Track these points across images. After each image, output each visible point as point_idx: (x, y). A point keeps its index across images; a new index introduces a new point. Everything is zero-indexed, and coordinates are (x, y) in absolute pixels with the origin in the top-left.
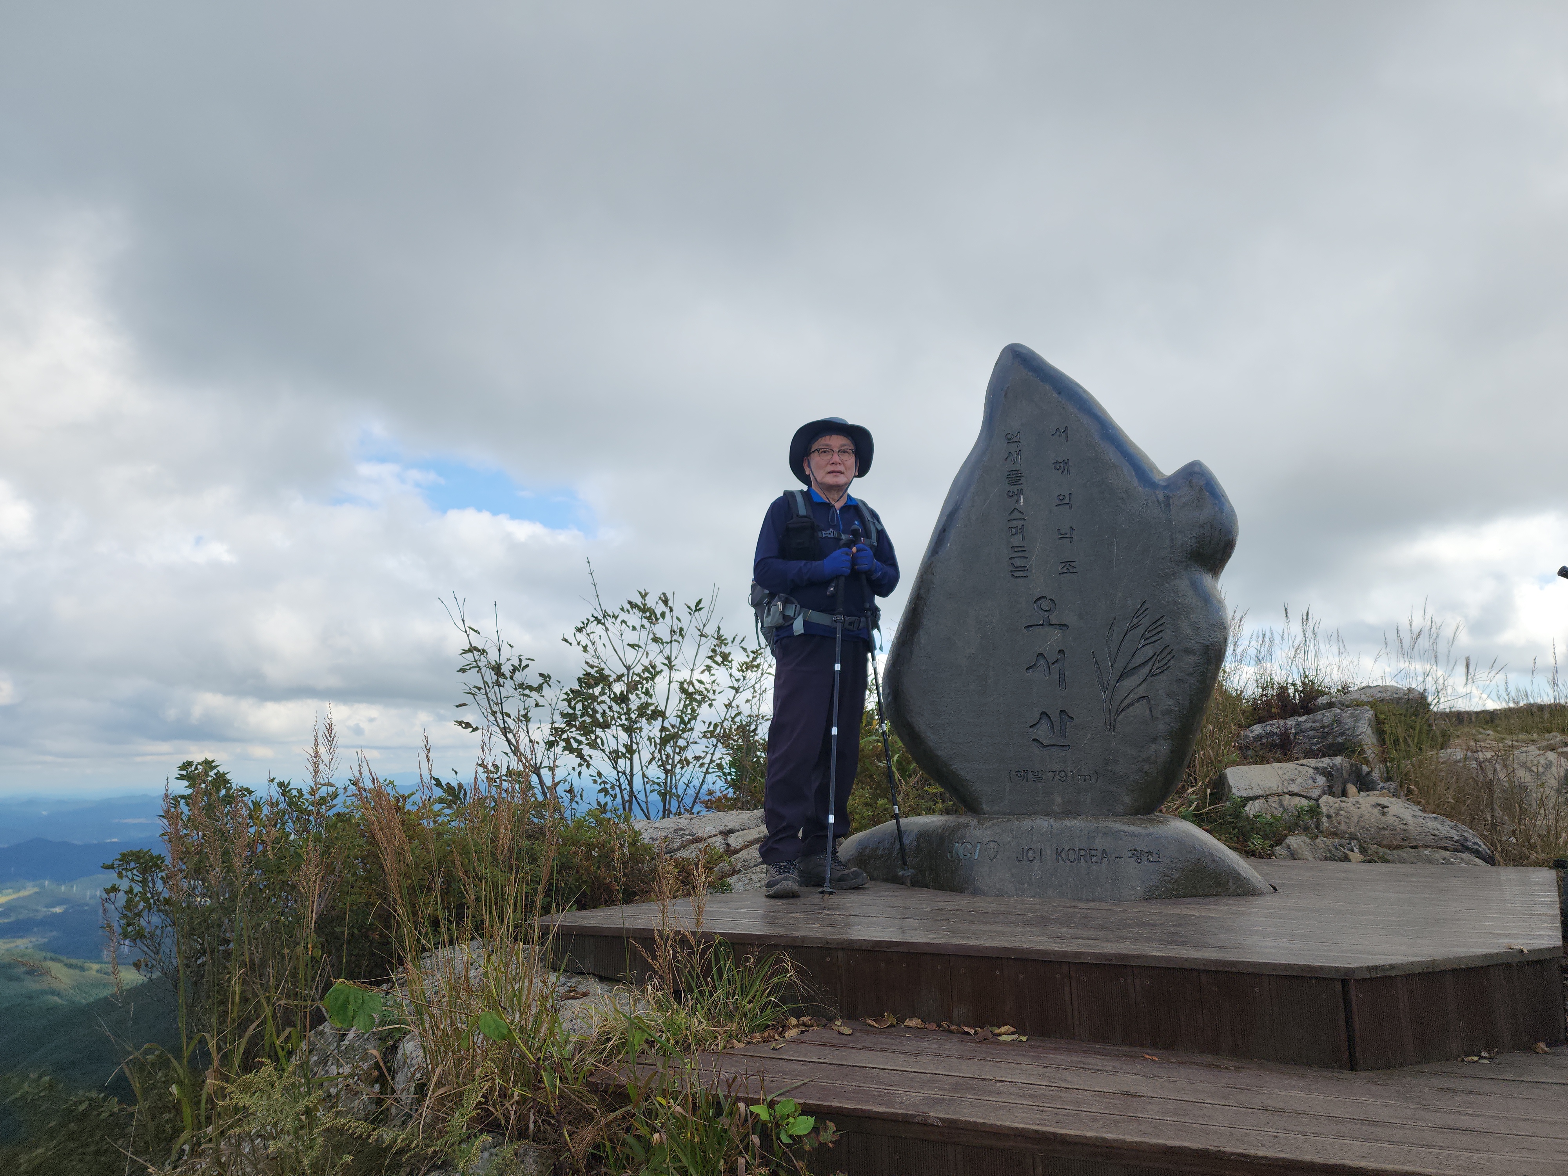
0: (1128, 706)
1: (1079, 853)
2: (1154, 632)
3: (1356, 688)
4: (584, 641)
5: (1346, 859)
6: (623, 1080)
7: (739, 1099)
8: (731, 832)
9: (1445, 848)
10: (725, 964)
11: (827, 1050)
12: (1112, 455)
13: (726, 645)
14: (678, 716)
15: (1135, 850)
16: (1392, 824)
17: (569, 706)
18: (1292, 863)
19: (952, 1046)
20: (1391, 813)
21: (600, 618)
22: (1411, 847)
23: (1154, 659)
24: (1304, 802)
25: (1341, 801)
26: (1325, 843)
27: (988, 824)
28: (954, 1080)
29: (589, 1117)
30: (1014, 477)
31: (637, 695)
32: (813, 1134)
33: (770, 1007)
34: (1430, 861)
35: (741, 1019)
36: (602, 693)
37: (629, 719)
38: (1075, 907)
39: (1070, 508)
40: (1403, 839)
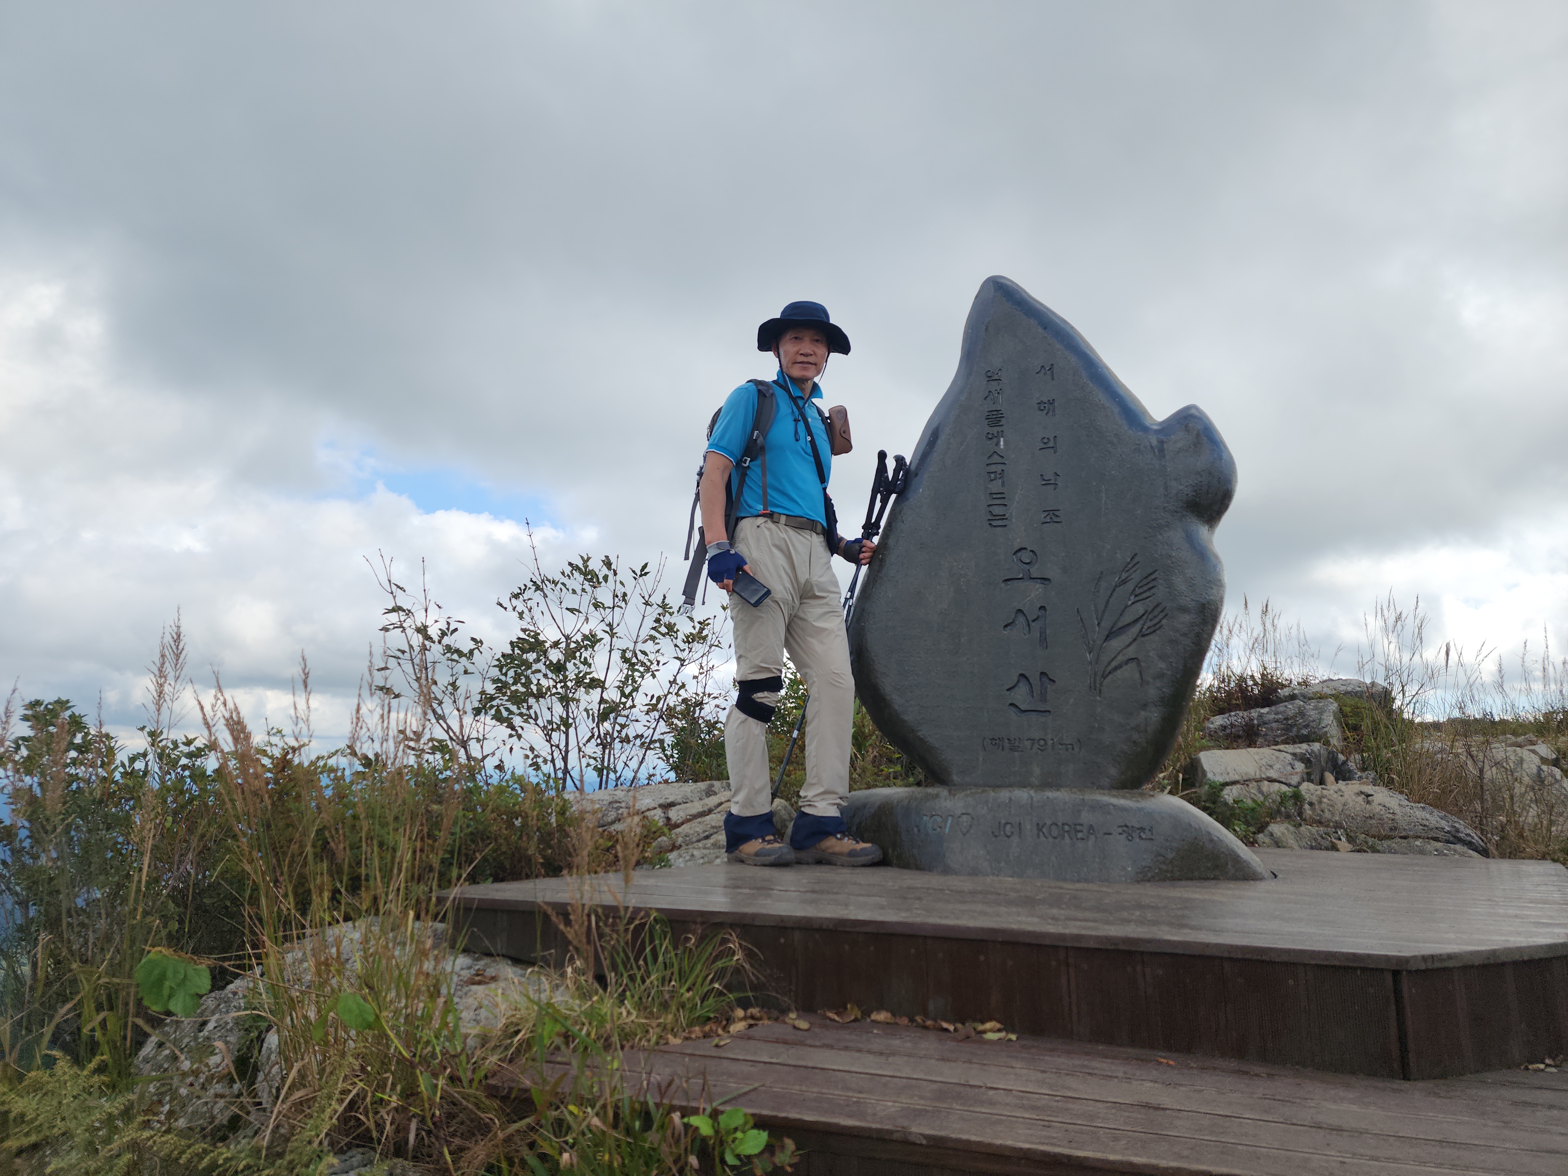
0: (1116, 668)
1: (1063, 829)
2: (1146, 588)
3: (1317, 681)
4: (520, 607)
5: (1334, 848)
6: (528, 1083)
7: (672, 1109)
8: (672, 805)
9: (1436, 839)
10: (661, 945)
11: (781, 1048)
12: (1101, 397)
13: (671, 614)
14: (618, 687)
15: (1126, 826)
16: (1378, 814)
17: (501, 671)
18: (1277, 850)
19: (929, 1044)
20: (1376, 802)
21: (539, 583)
22: (1401, 837)
23: (1144, 618)
24: (1284, 788)
25: (1323, 789)
26: (1310, 832)
27: (961, 795)
28: (935, 1086)
29: (485, 1129)
30: (995, 419)
31: (575, 664)
32: (766, 1155)
33: (712, 995)
34: (1422, 852)
35: (678, 1011)
36: (537, 661)
37: (565, 687)
38: (1061, 888)
39: (1055, 452)
40: (1391, 829)
